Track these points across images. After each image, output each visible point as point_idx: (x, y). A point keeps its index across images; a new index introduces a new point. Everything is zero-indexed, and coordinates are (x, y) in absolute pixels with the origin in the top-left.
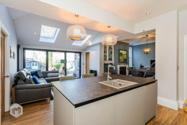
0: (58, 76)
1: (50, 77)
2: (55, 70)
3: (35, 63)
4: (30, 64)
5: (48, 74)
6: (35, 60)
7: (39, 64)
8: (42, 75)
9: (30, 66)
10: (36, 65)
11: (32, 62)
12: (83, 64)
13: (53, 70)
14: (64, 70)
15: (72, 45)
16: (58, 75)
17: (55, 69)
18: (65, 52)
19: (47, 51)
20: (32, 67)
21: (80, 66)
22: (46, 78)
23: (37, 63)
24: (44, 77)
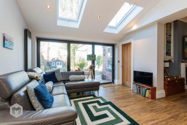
0: (83, 80)
1: (73, 81)
2: (80, 71)
3: (59, 62)
4: (56, 63)
5: (71, 76)
6: (60, 59)
7: (63, 63)
8: (62, 78)
9: (56, 65)
10: (61, 64)
11: (57, 61)
12: (119, 62)
13: (76, 71)
14: (92, 70)
15: (104, 31)
16: (85, 78)
17: (79, 69)
18: (93, 44)
19: (69, 42)
20: (57, 66)
21: (113, 65)
22: (66, 84)
23: (62, 62)
24: (64, 81)
